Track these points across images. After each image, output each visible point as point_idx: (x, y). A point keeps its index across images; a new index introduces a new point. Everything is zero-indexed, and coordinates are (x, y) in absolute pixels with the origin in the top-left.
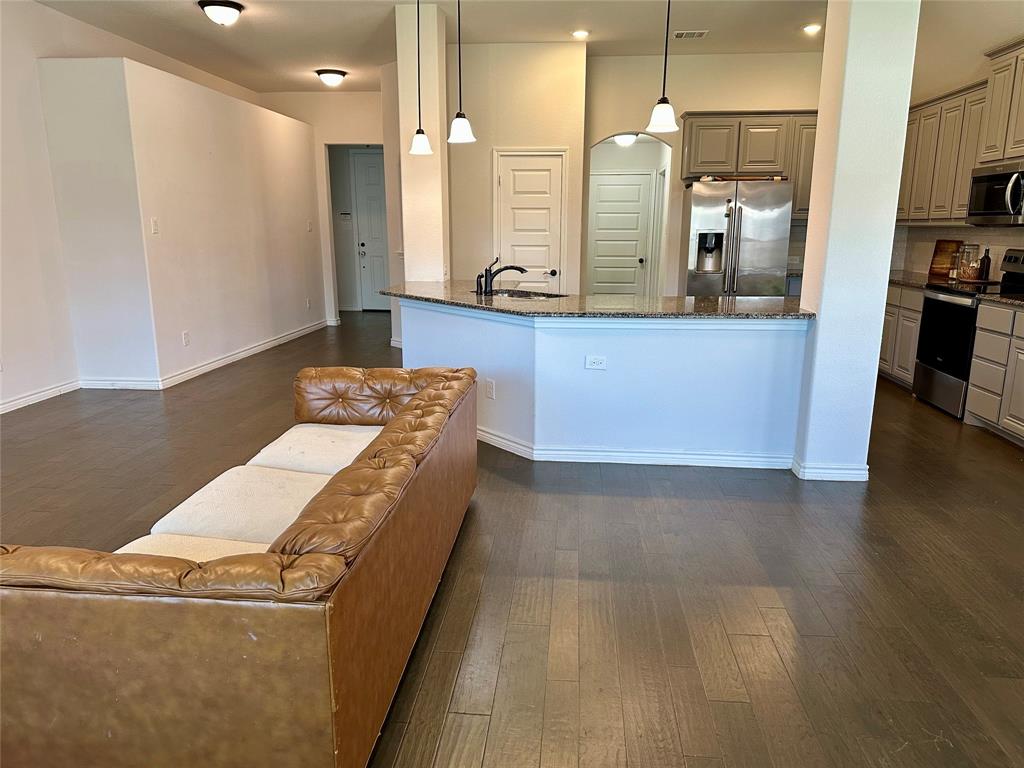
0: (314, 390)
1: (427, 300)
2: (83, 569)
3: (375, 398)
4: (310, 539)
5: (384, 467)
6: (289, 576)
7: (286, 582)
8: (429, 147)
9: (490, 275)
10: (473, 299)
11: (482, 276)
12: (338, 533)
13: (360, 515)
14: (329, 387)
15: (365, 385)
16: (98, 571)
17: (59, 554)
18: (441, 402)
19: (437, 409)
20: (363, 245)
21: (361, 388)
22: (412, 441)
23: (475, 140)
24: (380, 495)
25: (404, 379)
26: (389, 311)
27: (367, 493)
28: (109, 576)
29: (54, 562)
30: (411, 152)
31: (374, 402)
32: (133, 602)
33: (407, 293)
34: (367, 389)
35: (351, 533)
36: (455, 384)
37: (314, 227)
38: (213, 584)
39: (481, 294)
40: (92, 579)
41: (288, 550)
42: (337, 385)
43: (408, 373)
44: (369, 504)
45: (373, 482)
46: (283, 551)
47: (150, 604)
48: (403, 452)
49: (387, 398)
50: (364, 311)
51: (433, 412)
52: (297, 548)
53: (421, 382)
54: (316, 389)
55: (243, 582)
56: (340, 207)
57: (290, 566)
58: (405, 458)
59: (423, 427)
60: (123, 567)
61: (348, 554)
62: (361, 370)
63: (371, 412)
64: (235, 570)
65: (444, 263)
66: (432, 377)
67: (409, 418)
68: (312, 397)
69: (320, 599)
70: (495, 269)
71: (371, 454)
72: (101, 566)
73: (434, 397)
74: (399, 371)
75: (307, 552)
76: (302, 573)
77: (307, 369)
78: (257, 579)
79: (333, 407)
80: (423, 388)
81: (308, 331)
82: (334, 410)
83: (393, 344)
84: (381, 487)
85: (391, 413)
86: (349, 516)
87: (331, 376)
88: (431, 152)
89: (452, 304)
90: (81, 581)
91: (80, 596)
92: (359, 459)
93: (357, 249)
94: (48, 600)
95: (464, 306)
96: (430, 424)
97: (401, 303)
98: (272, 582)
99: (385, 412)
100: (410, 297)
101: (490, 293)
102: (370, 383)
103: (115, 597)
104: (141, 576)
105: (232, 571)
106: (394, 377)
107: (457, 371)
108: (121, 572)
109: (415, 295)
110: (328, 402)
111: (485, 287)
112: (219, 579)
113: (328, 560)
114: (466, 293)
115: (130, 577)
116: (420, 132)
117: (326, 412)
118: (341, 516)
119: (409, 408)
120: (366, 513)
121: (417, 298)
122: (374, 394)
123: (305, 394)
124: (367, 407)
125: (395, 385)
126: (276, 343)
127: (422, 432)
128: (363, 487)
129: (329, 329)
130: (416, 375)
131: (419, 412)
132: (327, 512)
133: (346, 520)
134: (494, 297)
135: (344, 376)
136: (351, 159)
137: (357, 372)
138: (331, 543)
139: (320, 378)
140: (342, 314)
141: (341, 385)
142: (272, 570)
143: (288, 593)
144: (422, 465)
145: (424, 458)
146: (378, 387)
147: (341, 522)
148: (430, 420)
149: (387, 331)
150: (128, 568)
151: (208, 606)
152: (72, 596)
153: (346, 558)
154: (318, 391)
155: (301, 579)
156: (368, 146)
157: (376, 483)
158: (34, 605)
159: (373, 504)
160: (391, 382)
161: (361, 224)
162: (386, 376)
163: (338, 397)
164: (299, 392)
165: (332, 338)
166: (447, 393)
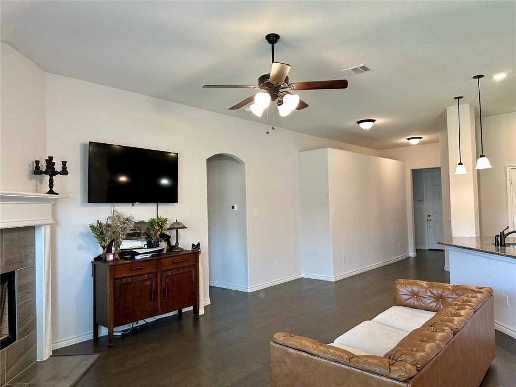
0: (402, 290)
1: (464, 248)
2: (316, 347)
3: (433, 297)
4: (402, 355)
5: (436, 331)
6: (392, 368)
7: (391, 370)
8: (465, 171)
9: (503, 236)
10: (493, 249)
11: (499, 236)
12: (413, 356)
13: (424, 350)
14: (410, 289)
15: (428, 290)
16: (321, 349)
17: (308, 340)
18: (469, 304)
19: (467, 307)
20: (429, 216)
21: (426, 292)
22: (452, 321)
23: (491, 167)
24: (434, 344)
25: (450, 290)
26: (444, 251)
27: (427, 342)
28: (325, 352)
29: (307, 343)
30: (455, 174)
31: (433, 300)
32: (332, 364)
33: (453, 244)
34: (429, 292)
35: (419, 357)
36: (479, 295)
37: (404, 209)
38: (362, 364)
39: (498, 246)
40: (319, 352)
41: (392, 357)
42: (413, 289)
43: (452, 286)
44: (428, 346)
45: (430, 337)
46: (389, 358)
47: (338, 367)
48: (446, 326)
49: (440, 298)
50: (430, 250)
51: (464, 309)
52: (395, 358)
53: (458, 292)
54: (404, 289)
55: (373, 366)
56: (417, 197)
57: (392, 364)
58: (447, 329)
59: (458, 315)
60: (329, 350)
61: (418, 366)
62: (426, 282)
63: (431, 305)
64: (370, 360)
65: (476, 227)
66: (465, 290)
67: (451, 310)
68: (401, 293)
69: (405, 382)
70: (506, 233)
71: (429, 324)
72: (322, 348)
73: (466, 301)
74: (447, 285)
75: (400, 361)
76: (398, 368)
77: (399, 280)
78: (379, 366)
79: (411, 300)
80: (460, 295)
81: (399, 259)
82: (412, 301)
83: (446, 269)
84: (434, 340)
85: (442, 307)
86: (418, 350)
87: (411, 284)
88: (466, 173)
89: (479, 251)
90: (315, 352)
91: (314, 358)
92: (424, 326)
93: (426, 218)
94: (304, 356)
95: (487, 252)
96: (462, 314)
97: (449, 249)
98: (386, 369)
99: (439, 306)
100: (454, 246)
101: (504, 245)
102: (431, 289)
103: (327, 361)
104: (336, 355)
105: (369, 361)
106: (444, 288)
107: (481, 288)
108: (329, 351)
109: (457, 245)
110: (409, 297)
111: (501, 242)
112: (364, 363)
113: (409, 366)
114: (488, 245)
115: (332, 354)
116: (460, 164)
117: (408, 302)
118: (415, 349)
119: (451, 305)
120: (427, 350)
121: (458, 247)
122: (433, 296)
123: (398, 292)
124: (429, 302)
125: (444, 292)
126: (383, 264)
127: (457, 318)
128: (426, 339)
129: (410, 259)
130: (456, 288)
131: (456, 307)
132: (409, 346)
133: (417, 351)
134: (507, 248)
135: (418, 285)
136: (424, 174)
137: (424, 283)
138: (410, 359)
139: (406, 285)
140: (418, 251)
141: (416, 289)
142: (384, 363)
143: (391, 375)
144: (457, 335)
145: (458, 331)
146: (435, 292)
147: (414, 351)
148: (462, 312)
149: (442, 261)
150: (331, 351)
151: (359, 373)
152: (312, 357)
153: (417, 368)
154: (404, 290)
155: (397, 370)
156: (433, 168)
157: (431, 338)
158: (300, 357)
159: (430, 347)
160: (442, 290)
161: (428, 206)
162: (439, 287)
163: (414, 295)
164: (395, 290)
165: (412, 263)
166: (473, 300)
